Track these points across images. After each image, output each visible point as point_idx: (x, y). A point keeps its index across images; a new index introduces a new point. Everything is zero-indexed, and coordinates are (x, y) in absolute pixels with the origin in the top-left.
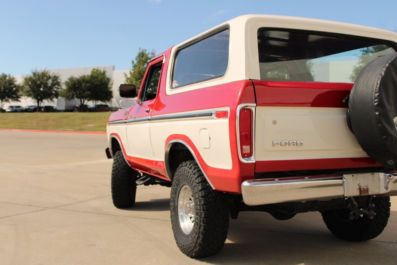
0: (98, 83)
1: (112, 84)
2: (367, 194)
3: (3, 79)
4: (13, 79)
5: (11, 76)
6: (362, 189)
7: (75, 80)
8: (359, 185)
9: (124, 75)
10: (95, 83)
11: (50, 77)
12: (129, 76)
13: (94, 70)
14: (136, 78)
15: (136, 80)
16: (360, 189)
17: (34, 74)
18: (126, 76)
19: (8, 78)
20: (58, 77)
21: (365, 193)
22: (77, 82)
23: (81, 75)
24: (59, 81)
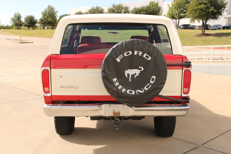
0: (152, 11)
1: (162, 11)
2: (118, 116)
3: (97, 10)
4: (103, 9)
5: (102, 8)
6: (115, 113)
7: (137, 9)
8: (113, 110)
9: (168, 6)
10: (149, 11)
11: (123, 8)
12: (171, 6)
13: (151, 2)
14: (175, 7)
15: (175, 9)
16: (114, 112)
17: (114, 6)
18: (169, 6)
19: (99, 9)
20: (128, 8)
21: (117, 115)
22: (138, 11)
23: (141, 7)
24: (128, 10)
